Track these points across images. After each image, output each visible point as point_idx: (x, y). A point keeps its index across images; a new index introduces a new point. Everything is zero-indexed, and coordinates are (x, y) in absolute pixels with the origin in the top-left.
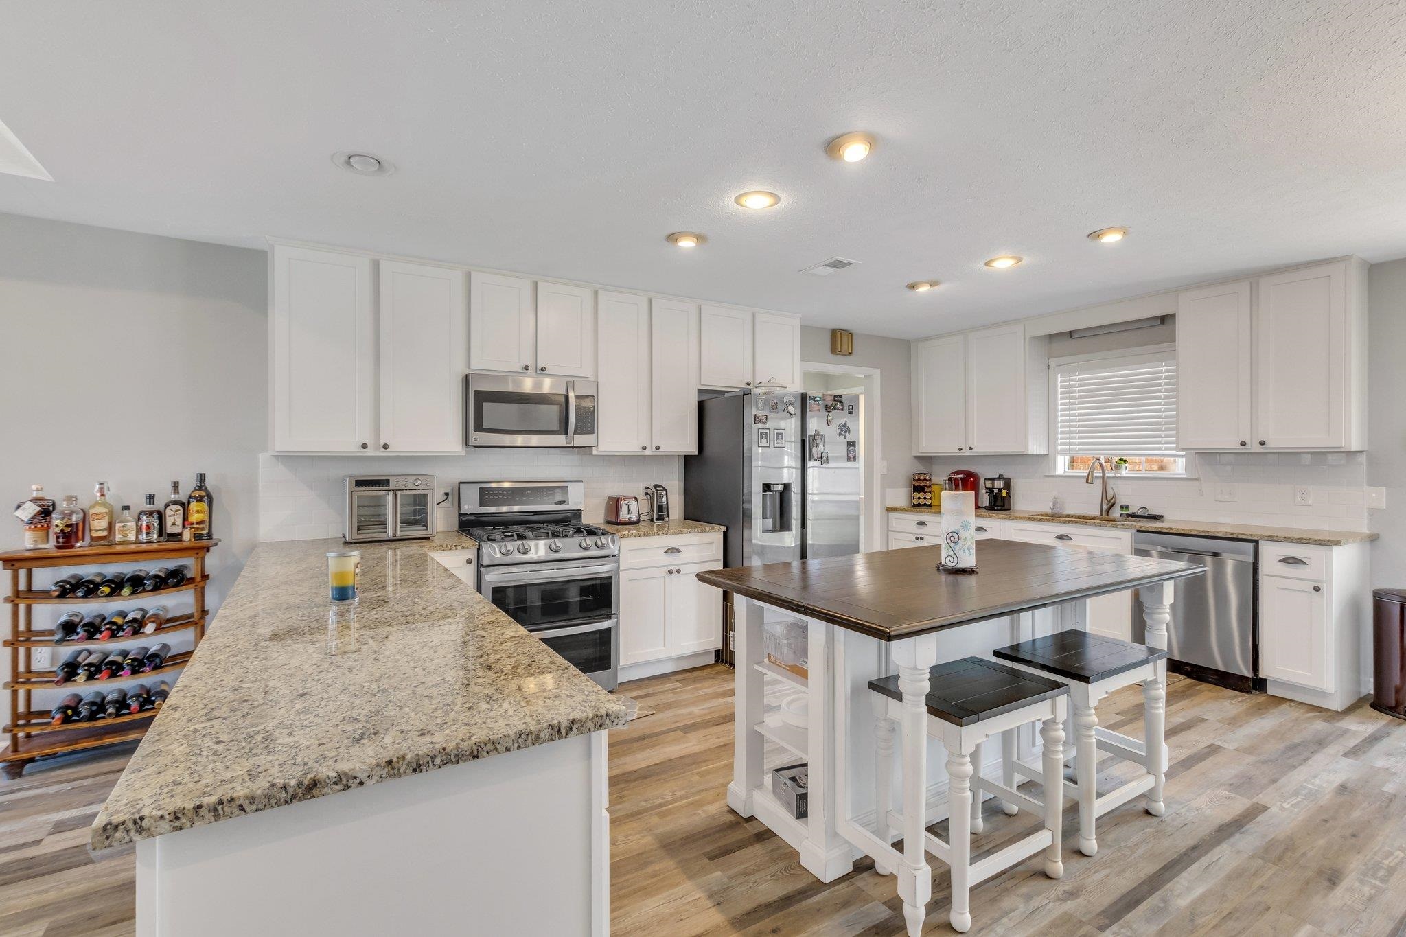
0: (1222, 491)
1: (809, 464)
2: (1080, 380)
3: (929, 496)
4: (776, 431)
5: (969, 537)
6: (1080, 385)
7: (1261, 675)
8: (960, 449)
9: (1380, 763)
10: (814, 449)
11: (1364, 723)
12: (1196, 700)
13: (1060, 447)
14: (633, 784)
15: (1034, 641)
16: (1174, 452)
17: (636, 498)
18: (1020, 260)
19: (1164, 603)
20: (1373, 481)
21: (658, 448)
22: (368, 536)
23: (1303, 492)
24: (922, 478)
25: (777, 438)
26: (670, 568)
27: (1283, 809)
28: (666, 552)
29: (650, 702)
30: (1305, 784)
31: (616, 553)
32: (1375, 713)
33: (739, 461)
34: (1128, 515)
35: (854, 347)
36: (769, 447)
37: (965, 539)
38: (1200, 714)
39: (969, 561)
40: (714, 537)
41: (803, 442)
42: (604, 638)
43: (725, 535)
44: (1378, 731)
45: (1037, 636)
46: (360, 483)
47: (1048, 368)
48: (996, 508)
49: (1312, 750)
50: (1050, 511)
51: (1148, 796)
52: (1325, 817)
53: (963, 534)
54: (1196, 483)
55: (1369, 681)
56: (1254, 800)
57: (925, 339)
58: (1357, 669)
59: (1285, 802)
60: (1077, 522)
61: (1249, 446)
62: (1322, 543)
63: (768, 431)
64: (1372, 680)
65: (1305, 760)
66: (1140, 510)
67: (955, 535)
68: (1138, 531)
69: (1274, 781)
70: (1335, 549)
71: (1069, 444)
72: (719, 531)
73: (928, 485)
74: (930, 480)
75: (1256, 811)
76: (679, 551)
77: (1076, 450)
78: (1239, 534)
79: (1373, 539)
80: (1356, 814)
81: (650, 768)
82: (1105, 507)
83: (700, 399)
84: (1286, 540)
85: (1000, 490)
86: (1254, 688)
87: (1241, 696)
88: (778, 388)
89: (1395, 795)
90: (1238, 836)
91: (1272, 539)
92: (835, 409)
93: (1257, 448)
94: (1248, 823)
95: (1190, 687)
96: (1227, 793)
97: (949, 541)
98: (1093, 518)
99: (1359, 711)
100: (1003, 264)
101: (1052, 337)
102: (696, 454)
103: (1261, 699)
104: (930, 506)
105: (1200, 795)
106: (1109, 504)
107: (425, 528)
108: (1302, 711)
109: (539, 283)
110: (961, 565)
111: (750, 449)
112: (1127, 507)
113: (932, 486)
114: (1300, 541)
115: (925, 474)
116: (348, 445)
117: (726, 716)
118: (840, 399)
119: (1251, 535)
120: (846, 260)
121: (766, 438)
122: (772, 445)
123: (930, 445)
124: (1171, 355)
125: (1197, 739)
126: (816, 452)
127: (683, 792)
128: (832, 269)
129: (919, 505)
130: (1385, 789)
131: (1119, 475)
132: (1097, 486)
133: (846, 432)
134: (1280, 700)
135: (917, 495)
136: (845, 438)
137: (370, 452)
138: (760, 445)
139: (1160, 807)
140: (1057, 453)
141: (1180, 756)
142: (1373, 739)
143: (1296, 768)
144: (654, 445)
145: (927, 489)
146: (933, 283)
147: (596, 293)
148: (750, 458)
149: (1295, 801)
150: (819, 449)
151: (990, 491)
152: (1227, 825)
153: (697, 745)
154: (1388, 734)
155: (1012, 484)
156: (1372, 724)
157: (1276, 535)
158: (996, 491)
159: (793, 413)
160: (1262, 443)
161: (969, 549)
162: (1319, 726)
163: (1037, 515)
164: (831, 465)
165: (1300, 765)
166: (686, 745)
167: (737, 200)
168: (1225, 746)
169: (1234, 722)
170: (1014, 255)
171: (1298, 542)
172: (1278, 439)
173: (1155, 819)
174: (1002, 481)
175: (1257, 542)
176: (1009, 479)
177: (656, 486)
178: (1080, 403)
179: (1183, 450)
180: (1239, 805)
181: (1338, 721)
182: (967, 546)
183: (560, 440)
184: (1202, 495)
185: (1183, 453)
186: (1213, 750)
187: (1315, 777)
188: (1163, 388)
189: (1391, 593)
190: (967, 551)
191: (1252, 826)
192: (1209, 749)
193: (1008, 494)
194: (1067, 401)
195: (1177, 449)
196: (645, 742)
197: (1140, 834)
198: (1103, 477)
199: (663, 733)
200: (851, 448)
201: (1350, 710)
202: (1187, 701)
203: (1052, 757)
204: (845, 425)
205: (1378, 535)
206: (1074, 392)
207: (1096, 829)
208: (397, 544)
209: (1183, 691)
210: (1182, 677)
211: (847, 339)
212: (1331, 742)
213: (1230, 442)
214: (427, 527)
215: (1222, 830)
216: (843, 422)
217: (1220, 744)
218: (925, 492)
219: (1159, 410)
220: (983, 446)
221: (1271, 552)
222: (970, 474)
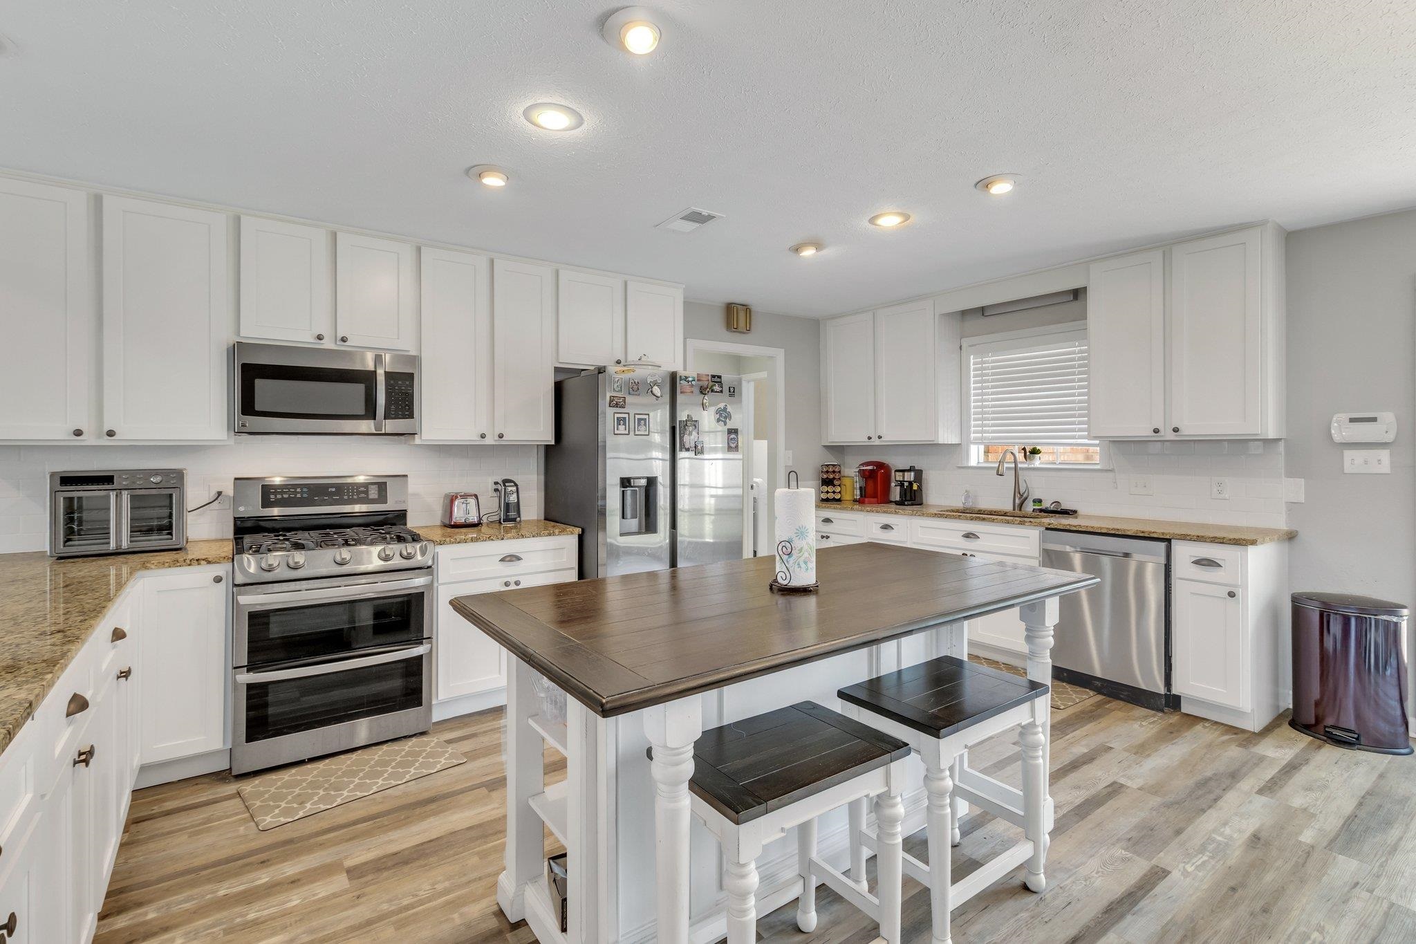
0: (1136, 483)
1: (681, 455)
2: (993, 362)
3: (838, 489)
4: (637, 417)
5: (806, 547)
6: (993, 368)
7: (1175, 691)
8: (870, 438)
9: (1298, 801)
10: (686, 438)
11: (1281, 747)
12: (1104, 722)
13: (973, 435)
14: (385, 874)
15: (899, 672)
16: (1086, 441)
17: (476, 496)
18: (907, 217)
19: (1047, 625)
20: (1291, 473)
21: (501, 436)
22: (88, 548)
23: (1220, 484)
24: (831, 470)
25: (639, 424)
26: (506, 580)
27: (1185, 874)
28: (502, 560)
29: (466, 746)
30: (1213, 835)
31: (430, 563)
32: (1294, 733)
33: (594, 452)
34: (1041, 511)
35: (753, 323)
36: (628, 434)
37: (801, 550)
38: (1106, 740)
39: (806, 576)
40: (567, 542)
41: (673, 429)
42: (414, 669)
43: (581, 539)
44: (1296, 756)
45: (903, 667)
46: (68, 480)
47: (961, 349)
48: (906, 503)
49: (1225, 786)
50: (962, 505)
51: (1028, 866)
52: (1232, 884)
53: (797, 543)
54: (1111, 475)
55: (1289, 694)
56: (1152, 862)
57: (834, 317)
58: (1276, 680)
59: (1188, 863)
60: (984, 519)
61: (1162, 433)
62: (1237, 542)
63: (626, 416)
64: (1291, 692)
65: (1216, 800)
66: (1053, 505)
67: (788, 545)
68: (1047, 529)
69: (1178, 832)
70: (1251, 549)
71: (982, 432)
72: (572, 533)
73: (837, 477)
74: (840, 472)
75: (1157, 875)
76: (519, 559)
77: (989, 439)
78: (1151, 532)
79: (1291, 537)
80: (1269, 877)
81: (420, 847)
82: (1017, 501)
83: (559, 379)
84: (1199, 539)
85: (911, 483)
86: (1167, 705)
87: (1154, 716)
88: (650, 367)
89: (1313, 847)
90: (1129, 918)
91: (1184, 537)
92: (712, 391)
93: (1171, 436)
94: (1144, 896)
95: (1099, 705)
96: (1123, 851)
97: (781, 553)
98: (1005, 514)
99: (1277, 731)
100: (890, 221)
101: (964, 313)
102: (553, 443)
103: (1174, 719)
104: (839, 500)
105: (1091, 857)
106: (1021, 499)
107: (169, 536)
108: (1217, 733)
109: (338, 234)
110: (797, 582)
111: (605, 438)
112: (1040, 501)
113: (842, 479)
114: (1215, 540)
115: (834, 465)
116: (57, 431)
117: (554, 763)
118: (719, 380)
119: (1163, 534)
120: (705, 212)
121: (625, 424)
122: (632, 433)
123: (839, 434)
124: (1082, 334)
125: (1098, 775)
126: (689, 439)
127: (447, 884)
128: (691, 223)
129: (827, 500)
130: (1302, 838)
131: (1033, 466)
132: (1010, 478)
133: (726, 418)
134: (1196, 720)
135: (825, 488)
136: (725, 425)
137: (88, 439)
138: (616, 432)
139: (1041, 880)
140: (970, 442)
141: (1076, 801)
142: (1291, 769)
143: (1205, 812)
144: (497, 433)
145: (836, 482)
146: (818, 246)
147: (419, 250)
148: (605, 447)
149: (1199, 862)
150: (692, 437)
151: (901, 484)
152: (1118, 902)
153: (498, 808)
154: (1307, 761)
155: (924, 476)
156: (1291, 748)
157: (1189, 533)
158: (906, 484)
159: (659, 395)
160: (1176, 430)
161: (805, 563)
162: (1234, 753)
163: (947, 511)
164: (706, 456)
165: (1210, 807)
166: (484, 809)
167: (526, 113)
168: (1129, 784)
169: (1142, 750)
170: (900, 211)
171: (1211, 542)
172: (1191, 428)
173: (1035, 896)
174: (912, 474)
175: (1169, 541)
176: (921, 471)
177: (505, 481)
178: (993, 387)
179: (1096, 438)
180: (1138, 869)
181: (1255, 745)
182: (802, 559)
183: (366, 426)
184: (1117, 488)
185: (1097, 442)
186: (1115, 789)
187: (1225, 824)
188: (1077, 370)
189: (1310, 597)
190: (803, 565)
191: (1148, 901)
192: (1110, 789)
193: (920, 488)
194: (979, 385)
195: (1089, 437)
196: (433, 806)
197: (1012, 921)
198: (1016, 468)
199: (462, 791)
200: (733, 436)
201: (1267, 730)
202: (1092, 724)
203: (888, 842)
204: (725, 409)
205: (1297, 532)
206: (987, 375)
207: (951, 922)
208: (121, 558)
209: (1091, 711)
210: (1092, 693)
211: (744, 314)
212: (1245, 775)
213: (1142, 430)
214: (171, 534)
215: (1111, 909)
216: (722, 405)
217: (1122, 781)
218: (834, 486)
219: (1073, 395)
220: (892, 435)
221: (1184, 553)
222: (881, 465)
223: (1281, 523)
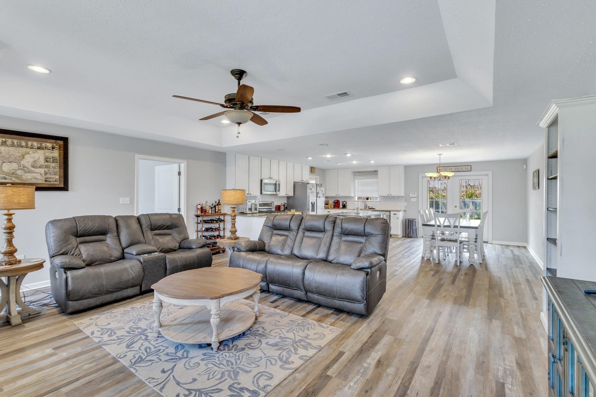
0: (385, 203)
1: (317, 198)
2: (360, 181)
3: (329, 205)
8: (336, 195)
10: (318, 195)
13: (356, 195)
20: (405, 201)
23: (396, 203)
35: (315, 171)
41: (316, 194)
47: (354, 179)
48: (343, 208)
54: (381, 202)
57: (328, 170)
58: (403, 233)
61: (389, 195)
62: (398, 211)
63: (312, 191)
66: (372, 207)
70: (400, 212)
71: (358, 194)
77: (359, 196)
79: (405, 211)
82: (365, 207)
84: (394, 211)
85: (345, 204)
91: (392, 211)
92: (321, 187)
98: (363, 209)
101: (355, 172)
102: (293, 196)
104: (329, 208)
111: (309, 195)
112: (369, 207)
113: (329, 203)
114: (396, 211)
115: (328, 201)
118: (322, 185)
119: (389, 210)
123: (329, 194)
124: (377, 178)
129: (326, 208)
131: (368, 201)
135: (326, 206)
138: (311, 194)
144: (287, 194)
148: (309, 197)
151: (342, 204)
159: (315, 188)
160: (391, 195)
163: (351, 209)
172: (393, 195)
176: (346, 202)
177: (285, 203)
178: (360, 186)
184: (382, 204)
185: (379, 196)
194: (358, 185)
198: (365, 201)
200: (323, 195)
204: (323, 190)
206: (359, 183)
211: (314, 169)
213: (386, 194)
214: (257, 211)
219: (374, 188)
220: (341, 194)
221: (392, 213)
222: (338, 201)
223: (404, 209)
